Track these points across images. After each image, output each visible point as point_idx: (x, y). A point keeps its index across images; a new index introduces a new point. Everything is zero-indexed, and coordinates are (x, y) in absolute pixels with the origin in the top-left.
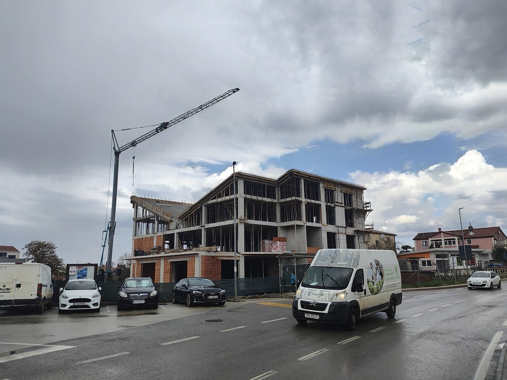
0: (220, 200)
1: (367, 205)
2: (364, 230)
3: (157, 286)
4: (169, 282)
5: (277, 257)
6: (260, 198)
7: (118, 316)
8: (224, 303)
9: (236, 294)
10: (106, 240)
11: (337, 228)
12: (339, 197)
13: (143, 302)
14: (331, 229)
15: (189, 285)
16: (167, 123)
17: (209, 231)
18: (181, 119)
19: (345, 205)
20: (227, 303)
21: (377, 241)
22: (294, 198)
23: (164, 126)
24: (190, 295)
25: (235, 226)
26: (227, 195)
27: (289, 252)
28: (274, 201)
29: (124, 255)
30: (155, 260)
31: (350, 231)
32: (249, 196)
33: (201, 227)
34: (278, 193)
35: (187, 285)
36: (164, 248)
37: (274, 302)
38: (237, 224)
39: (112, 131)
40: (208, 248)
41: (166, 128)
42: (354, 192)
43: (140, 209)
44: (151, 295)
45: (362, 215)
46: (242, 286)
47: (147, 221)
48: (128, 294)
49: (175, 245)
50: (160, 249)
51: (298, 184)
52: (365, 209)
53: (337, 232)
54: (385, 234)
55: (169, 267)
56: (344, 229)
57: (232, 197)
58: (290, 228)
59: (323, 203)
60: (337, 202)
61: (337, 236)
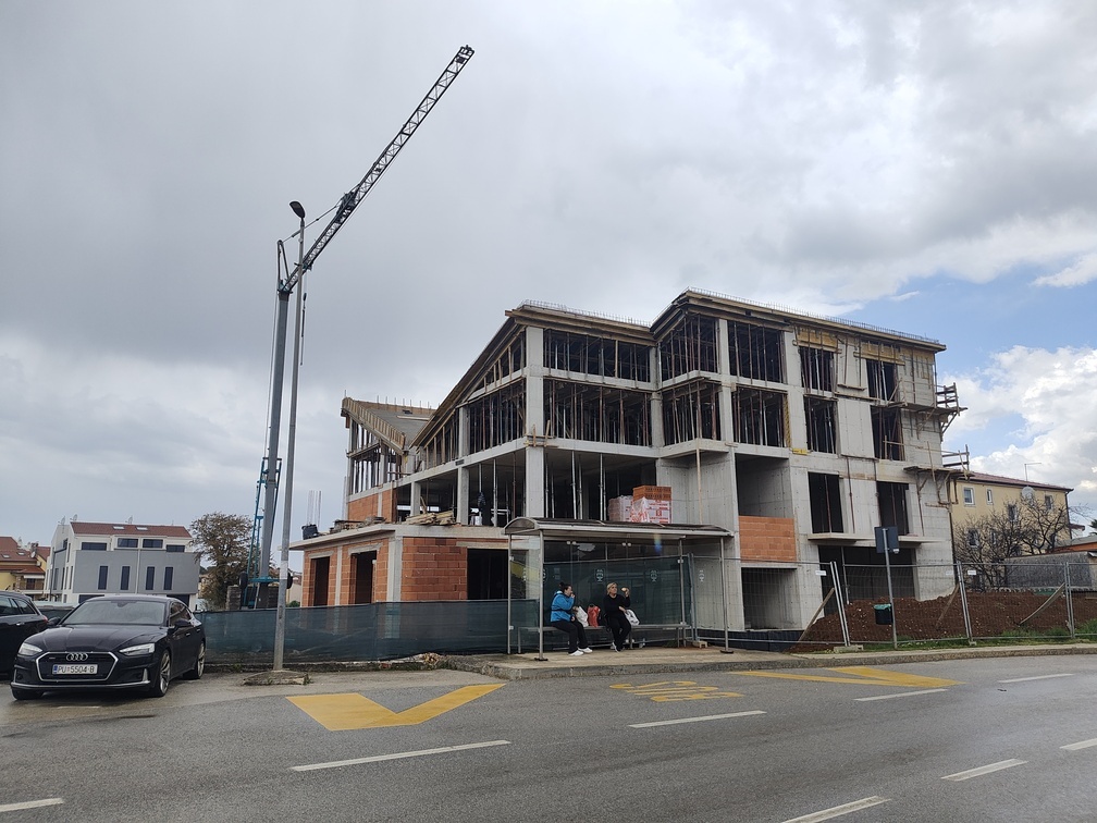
0: (491, 388)
2: (942, 468)
6: (596, 379)
11: (844, 461)
12: (850, 370)
14: (824, 463)
21: (1011, 507)
22: (693, 374)
23: (349, 203)
26: (506, 372)
31: (891, 471)
38: (523, 452)
41: (353, 208)
42: (902, 356)
45: (930, 425)
52: (941, 406)
53: (843, 473)
54: (1037, 487)
56: (871, 464)
58: (685, 462)
59: (793, 388)
60: (844, 387)
61: (844, 486)
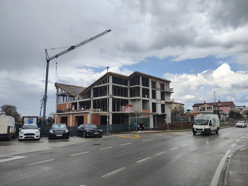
0: (100, 86)
1: (171, 90)
2: (170, 102)
3: (68, 128)
4: (74, 126)
5: (128, 114)
6: (120, 85)
7: (49, 142)
8: (102, 136)
9: (108, 132)
10: (42, 104)
11: (157, 100)
12: (158, 86)
13: (61, 135)
14: (154, 101)
15: (84, 128)
16: (74, 46)
17: (94, 101)
18: (81, 45)
19: (161, 89)
20: (103, 136)
21: (175, 107)
22: (136, 86)
23: (73, 48)
24: (85, 132)
25: (108, 99)
26: (104, 83)
27: (134, 112)
28: (127, 87)
29: (51, 113)
30: (68, 115)
31: (163, 102)
32: (114, 84)
33: (91, 99)
34: (129, 83)
35: (83, 127)
36: (72, 110)
37: (126, 136)
38: (109, 98)
39: (46, 50)
40: (94, 109)
41: (73, 49)
42: (165, 83)
43: (60, 89)
44: (66, 132)
45: (169, 95)
46: (111, 128)
47: (63, 95)
48: (54, 131)
49: (77, 108)
50: (70, 110)
51: (139, 79)
52: (170, 91)
53: (157, 102)
54: (179, 104)
55: (74, 119)
56: (160, 101)
57: (106, 84)
58: (135, 100)
59: (150, 88)
60: (157, 88)
61: (157, 105)
